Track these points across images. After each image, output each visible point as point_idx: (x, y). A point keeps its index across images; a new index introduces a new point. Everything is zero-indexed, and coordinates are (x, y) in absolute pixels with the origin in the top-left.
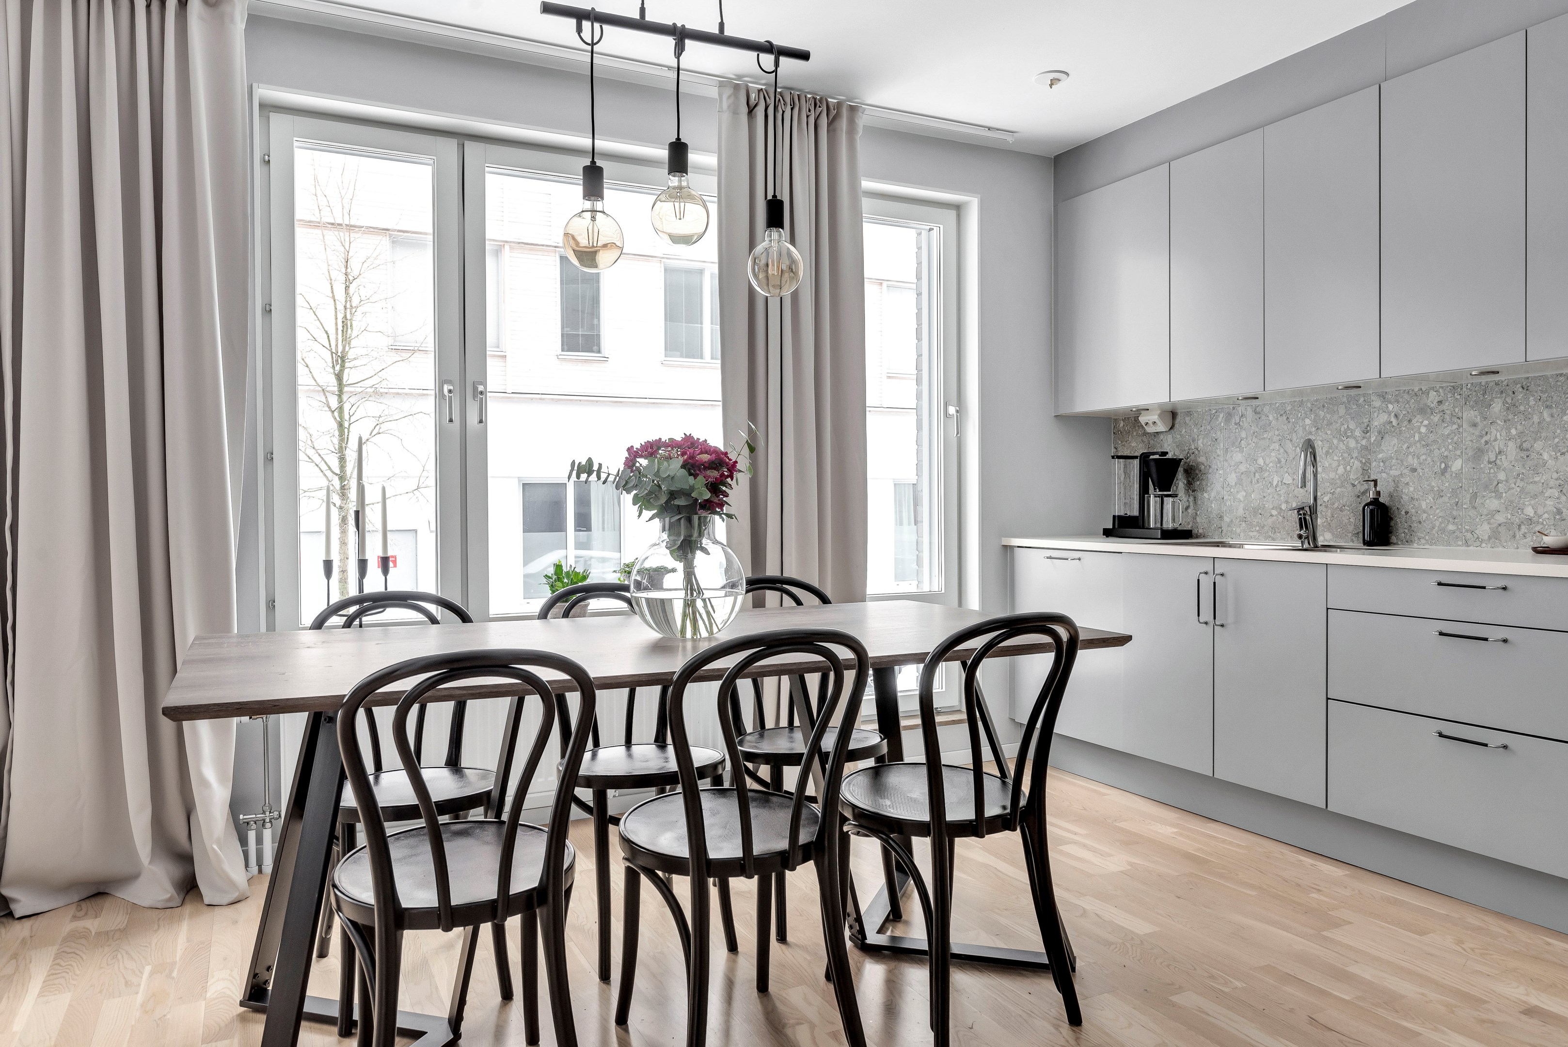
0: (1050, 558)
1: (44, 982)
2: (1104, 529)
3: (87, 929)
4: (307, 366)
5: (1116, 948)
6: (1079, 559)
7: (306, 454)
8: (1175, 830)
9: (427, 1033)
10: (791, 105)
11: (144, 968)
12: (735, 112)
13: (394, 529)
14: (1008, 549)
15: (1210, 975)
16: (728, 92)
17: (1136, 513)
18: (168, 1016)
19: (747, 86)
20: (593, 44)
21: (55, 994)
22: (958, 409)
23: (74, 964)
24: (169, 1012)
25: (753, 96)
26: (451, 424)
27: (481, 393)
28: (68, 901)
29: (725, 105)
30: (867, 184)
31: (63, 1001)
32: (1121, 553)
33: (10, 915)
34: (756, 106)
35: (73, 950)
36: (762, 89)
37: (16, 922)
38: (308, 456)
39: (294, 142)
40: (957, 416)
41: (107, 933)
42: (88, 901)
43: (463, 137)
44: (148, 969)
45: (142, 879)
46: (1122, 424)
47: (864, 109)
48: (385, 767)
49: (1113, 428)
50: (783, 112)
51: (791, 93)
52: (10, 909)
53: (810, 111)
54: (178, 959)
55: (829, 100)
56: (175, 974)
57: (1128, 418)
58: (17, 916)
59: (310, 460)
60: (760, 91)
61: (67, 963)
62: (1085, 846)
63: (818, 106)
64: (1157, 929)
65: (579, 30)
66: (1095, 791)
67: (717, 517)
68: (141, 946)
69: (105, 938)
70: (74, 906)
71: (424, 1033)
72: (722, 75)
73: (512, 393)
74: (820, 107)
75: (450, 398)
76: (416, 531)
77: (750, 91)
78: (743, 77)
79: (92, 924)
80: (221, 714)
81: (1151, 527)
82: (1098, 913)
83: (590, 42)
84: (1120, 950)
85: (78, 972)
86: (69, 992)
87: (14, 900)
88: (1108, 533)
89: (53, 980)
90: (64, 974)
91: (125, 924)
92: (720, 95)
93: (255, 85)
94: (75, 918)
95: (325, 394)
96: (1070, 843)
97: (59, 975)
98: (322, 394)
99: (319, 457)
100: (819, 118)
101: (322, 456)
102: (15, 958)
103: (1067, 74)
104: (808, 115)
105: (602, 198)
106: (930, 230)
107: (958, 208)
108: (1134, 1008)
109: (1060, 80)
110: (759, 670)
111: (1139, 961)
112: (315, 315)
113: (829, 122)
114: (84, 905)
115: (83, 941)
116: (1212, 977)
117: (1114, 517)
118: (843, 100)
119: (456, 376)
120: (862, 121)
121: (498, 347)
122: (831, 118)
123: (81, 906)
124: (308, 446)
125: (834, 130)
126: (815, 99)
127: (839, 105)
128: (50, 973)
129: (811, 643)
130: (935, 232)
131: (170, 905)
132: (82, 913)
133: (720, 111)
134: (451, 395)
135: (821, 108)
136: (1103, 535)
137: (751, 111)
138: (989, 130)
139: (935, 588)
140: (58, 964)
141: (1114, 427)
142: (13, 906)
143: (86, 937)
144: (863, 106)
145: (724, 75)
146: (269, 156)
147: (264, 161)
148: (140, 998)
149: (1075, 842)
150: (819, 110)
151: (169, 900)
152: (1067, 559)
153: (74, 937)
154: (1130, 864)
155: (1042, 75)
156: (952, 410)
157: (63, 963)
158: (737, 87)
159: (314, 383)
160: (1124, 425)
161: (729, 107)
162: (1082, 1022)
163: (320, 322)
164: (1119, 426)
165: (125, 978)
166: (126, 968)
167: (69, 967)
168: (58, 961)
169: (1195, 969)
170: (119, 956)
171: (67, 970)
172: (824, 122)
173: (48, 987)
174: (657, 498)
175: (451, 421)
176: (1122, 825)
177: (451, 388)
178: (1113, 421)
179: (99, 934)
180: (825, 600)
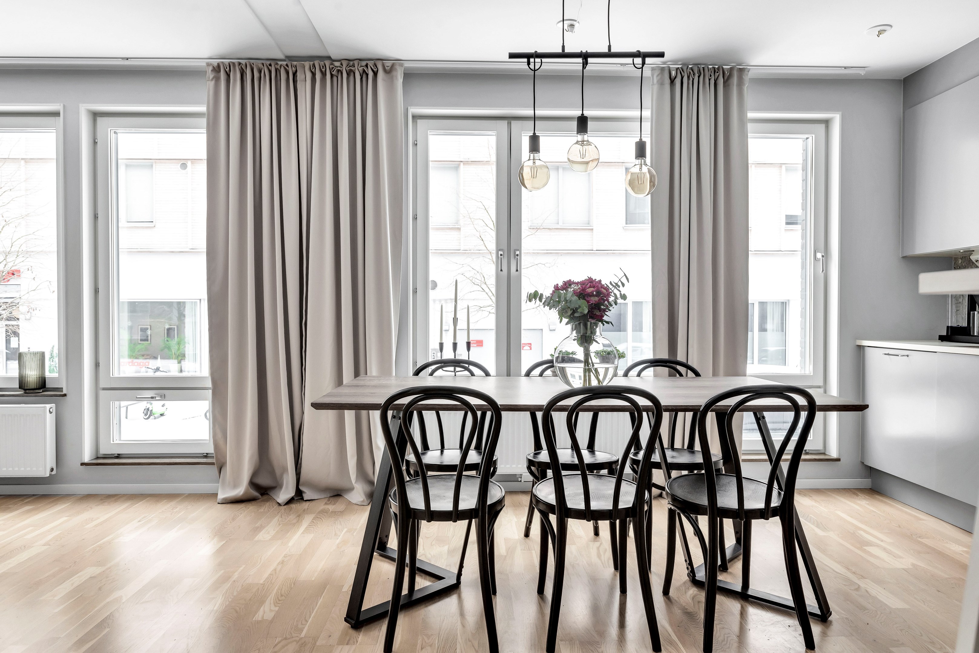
0: (888, 354)
1: (306, 528)
2: (939, 336)
3: (329, 509)
4: (482, 240)
5: (868, 612)
6: (908, 356)
7: (481, 287)
8: (965, 549)
9: (445, 578)
10: (698, 73)
11: (344, 529)
12: (661, 84)
13: (526, 329)
14: (861, 348)
15: (931, 641)
16: (657, 73)
17: (965, 324)
18: (346, 551)
19: (669, 67)
20: (535, 70)
21: (308, 534)
22: (823, 254)
23: (319, 523)
24: (347, 549)
25: (673, 73)
26: (501, 272)
27: (517, 255)
28: (326, 496)
29: (655, 81)
30: (751, 115)
31: (309, 537)
32: (936, 352)
33: (302, 499)
34: (675, 78)
35: (320, 517)
36: (678, 68)
37: (304, 502)
38: (482, 289)
39: (428, 133)
40: (823, 260)
41: (335, 512)
42: (333, 498)
43: (509, 119)
44: (346, 530)
45: (355, 491)
46: (960, 262)
47: (749, 70)
48: (446, 447)
49: (953, 264)
50: (693, 79)
51: (698, 67)
52: (303, 496)
53: (711, 76)
54: (358, 528)
55: (724, 67)
56: (355, 534)
57: (965, 257)
58: (305, 500)
59: (483, 291)
60: (677, 69)
61: (317, 522)
62: (885, 549)
63: (716, 72)
64: (906, 606)
65: (529, 63)
66: (915, 516)
67: (600, 323)
68: (346, 520)
69: (335, 514)
70: (327, 499)
71: (444, 578)
72: (654, 63)
73: (596, 250)
74: (717, 72)
75: (501, 258)
76: (542, 330)
77: (671, 70)
78: (667, 62)
79: (331, 507)
80: (334, 408)
81: (975, 335)
82: (868, 590)
83: (533, 69)
84: (871, 614)
85: (319, 526)
86: (313, 534)
87: (304, 492)
88: (942, 339)
89: (309, 528)
90: (314, 526)
91: (343, 509)
92: (653, 75)
93: (409, 108)
94: (326, 504)
95: (491, 255)
96: (874, 546)
97: (312, 526)
98: (490, 254)
99: (488, 289)
100: (718, 79)
101: (490, 288)
102: (299, 516)
103: (891, 26)
104: (710, 78)
105: (539, 152)
106: (807, 138)
107: (827, 122)
108: (859, 649)
109: (886, 31)
110: (598, 408)
111: (881, 623)
112: (487, 212)
113: (725, 80)
114: (331, 499)
115: (325, 514)
116: (933, 643)
117: (948, 327)
118: (734, 65)
119: (505, 247)
120: (747, 77)
121: (589, 224)
122: (726, 78)
123: (330, 499)
124: (482, 283)
125: (729, 85)
126: (714, 68)
127: (731, 69)
128: (309, 525)
129: (619, 394)
130: (810, 140)
131: (363, 504)
132: (329, 502)
133: (653, 84)
134: (501, 257)
135: (718, 74)
136: (939, 340)
137: (672, 81)
138: (845, 68)
139: (807, 372)
140: (313, 522)
141: (955, 263)
142: (304, 495)
143: (327, 512)
144: (748, 67)
145: (655, 63)
146: (417, 141)
147: (415, 144)
148: (338, 541)
149: (878, 546)
150: (717, 74)
151: (363, 501)
152: (898, 356)
153: (324, 512)
154: (913, 565)
155: (874, 28)
156: (819, 255)
157: (315, 522)
158: (662, 69)
159: (486, 249)
160: (962, 262)
161: (657, 82)
162: (815, 648)
163: (490, 216)
164: (958, 263)
165: (335, 532)
166: (337, 528)
167: (317, 524)
168: (314, 521)
169: (922, 636)
170: (337, 523)
171: (316, 525)
172: (721, 81)
173: (307, 530)
174: (566, 312)
175: (501, 270)
176: (924, 541)
177: (502, 253)
178: (953, 259)
179: (332, 512)
180: (697, 374)
